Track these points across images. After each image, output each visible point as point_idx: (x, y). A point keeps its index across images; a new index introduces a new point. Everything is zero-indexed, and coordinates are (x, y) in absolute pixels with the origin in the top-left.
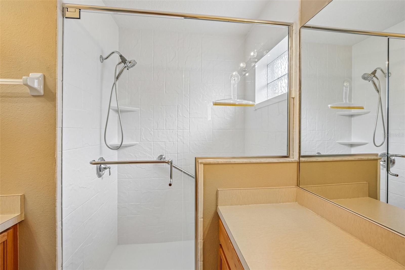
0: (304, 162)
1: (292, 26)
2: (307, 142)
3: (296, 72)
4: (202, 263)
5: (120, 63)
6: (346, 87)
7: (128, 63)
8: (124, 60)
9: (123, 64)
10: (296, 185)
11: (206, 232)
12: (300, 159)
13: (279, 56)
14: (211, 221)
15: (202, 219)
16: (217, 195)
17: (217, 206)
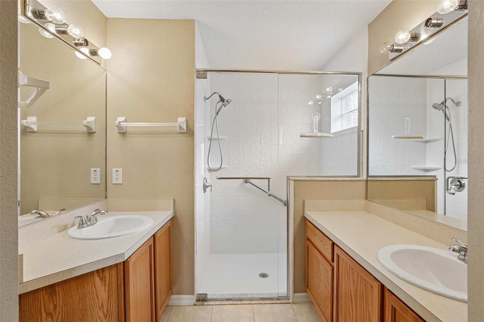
0: (371, 181)
1: (362, 75)
2: (380, 166)
3: (364, 111)
4: (293, 253)
5: (219, 102)
6: (408, 121)
7: (226, 102)
8: (222, 100)
9: (221, 102)
10: (365, 198)
11: (296, 231)
12: (368, 178)
13: (352, 93)
14: (299, 223)
15: (293, 221)
16: (304, 203)
17: (304, 211)
